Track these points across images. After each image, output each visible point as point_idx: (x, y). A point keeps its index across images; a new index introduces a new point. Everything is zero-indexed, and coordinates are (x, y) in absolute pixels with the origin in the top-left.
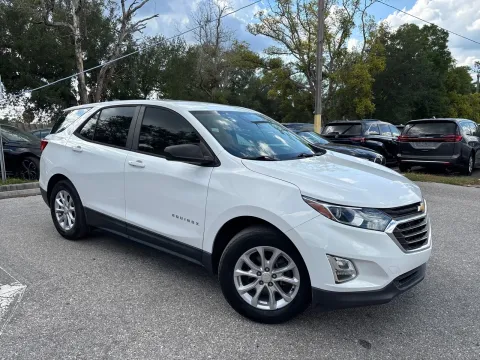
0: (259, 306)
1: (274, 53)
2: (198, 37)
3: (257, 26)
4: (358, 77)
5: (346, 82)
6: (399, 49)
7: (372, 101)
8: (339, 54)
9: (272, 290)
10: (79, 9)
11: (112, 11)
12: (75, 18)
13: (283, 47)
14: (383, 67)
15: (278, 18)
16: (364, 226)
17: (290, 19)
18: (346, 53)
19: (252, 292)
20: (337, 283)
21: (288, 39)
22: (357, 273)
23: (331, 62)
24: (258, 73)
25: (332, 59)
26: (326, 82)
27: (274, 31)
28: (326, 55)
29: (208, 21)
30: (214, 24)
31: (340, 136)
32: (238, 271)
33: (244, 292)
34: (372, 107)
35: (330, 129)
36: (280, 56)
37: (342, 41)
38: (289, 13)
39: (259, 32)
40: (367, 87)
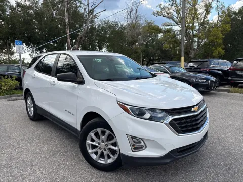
0: (99, 161)
1: (167, 25)
2: (126, 19)
3: (158, 12)
4: (214, 36)
5: (208, 39)
6: (239, 19)
7: (223, 49)
8: (203, 23)
9: (105, 153)
10: (68, 9)
11: (85, 9)
12: (66, 14)
13: (172, 22)
14: (229, 30)
15: (169, 7)
16: (151, 119)
17: (176, 6)
18: (208, 23)
19: (96, 153)
20: (133, 151)
21: (175, 17)
22: (146, 147)
23: (199, 28)
24: (160, 36)
25: (200, 27)
26: (196, 39)
27: (168, 14)
28: (196, 25)
29: (131, 11)
30: (134, 11)
31: (195, 68)
32: (89, 142)
33: (92, 153)
34: (223, 52)
35: (191, 64)
36: (171, 27)
37: (205, 17)
38: (175, 4)
39: (159, 15)
40: (220, 41)
